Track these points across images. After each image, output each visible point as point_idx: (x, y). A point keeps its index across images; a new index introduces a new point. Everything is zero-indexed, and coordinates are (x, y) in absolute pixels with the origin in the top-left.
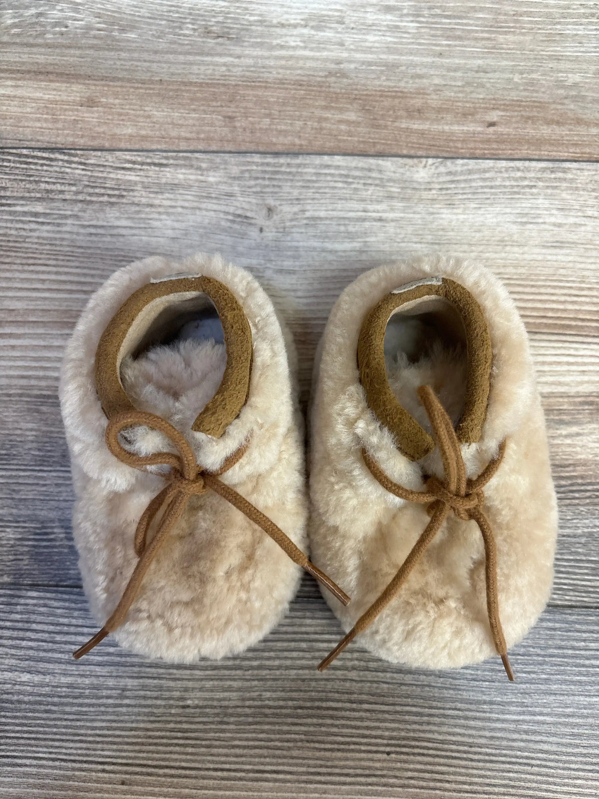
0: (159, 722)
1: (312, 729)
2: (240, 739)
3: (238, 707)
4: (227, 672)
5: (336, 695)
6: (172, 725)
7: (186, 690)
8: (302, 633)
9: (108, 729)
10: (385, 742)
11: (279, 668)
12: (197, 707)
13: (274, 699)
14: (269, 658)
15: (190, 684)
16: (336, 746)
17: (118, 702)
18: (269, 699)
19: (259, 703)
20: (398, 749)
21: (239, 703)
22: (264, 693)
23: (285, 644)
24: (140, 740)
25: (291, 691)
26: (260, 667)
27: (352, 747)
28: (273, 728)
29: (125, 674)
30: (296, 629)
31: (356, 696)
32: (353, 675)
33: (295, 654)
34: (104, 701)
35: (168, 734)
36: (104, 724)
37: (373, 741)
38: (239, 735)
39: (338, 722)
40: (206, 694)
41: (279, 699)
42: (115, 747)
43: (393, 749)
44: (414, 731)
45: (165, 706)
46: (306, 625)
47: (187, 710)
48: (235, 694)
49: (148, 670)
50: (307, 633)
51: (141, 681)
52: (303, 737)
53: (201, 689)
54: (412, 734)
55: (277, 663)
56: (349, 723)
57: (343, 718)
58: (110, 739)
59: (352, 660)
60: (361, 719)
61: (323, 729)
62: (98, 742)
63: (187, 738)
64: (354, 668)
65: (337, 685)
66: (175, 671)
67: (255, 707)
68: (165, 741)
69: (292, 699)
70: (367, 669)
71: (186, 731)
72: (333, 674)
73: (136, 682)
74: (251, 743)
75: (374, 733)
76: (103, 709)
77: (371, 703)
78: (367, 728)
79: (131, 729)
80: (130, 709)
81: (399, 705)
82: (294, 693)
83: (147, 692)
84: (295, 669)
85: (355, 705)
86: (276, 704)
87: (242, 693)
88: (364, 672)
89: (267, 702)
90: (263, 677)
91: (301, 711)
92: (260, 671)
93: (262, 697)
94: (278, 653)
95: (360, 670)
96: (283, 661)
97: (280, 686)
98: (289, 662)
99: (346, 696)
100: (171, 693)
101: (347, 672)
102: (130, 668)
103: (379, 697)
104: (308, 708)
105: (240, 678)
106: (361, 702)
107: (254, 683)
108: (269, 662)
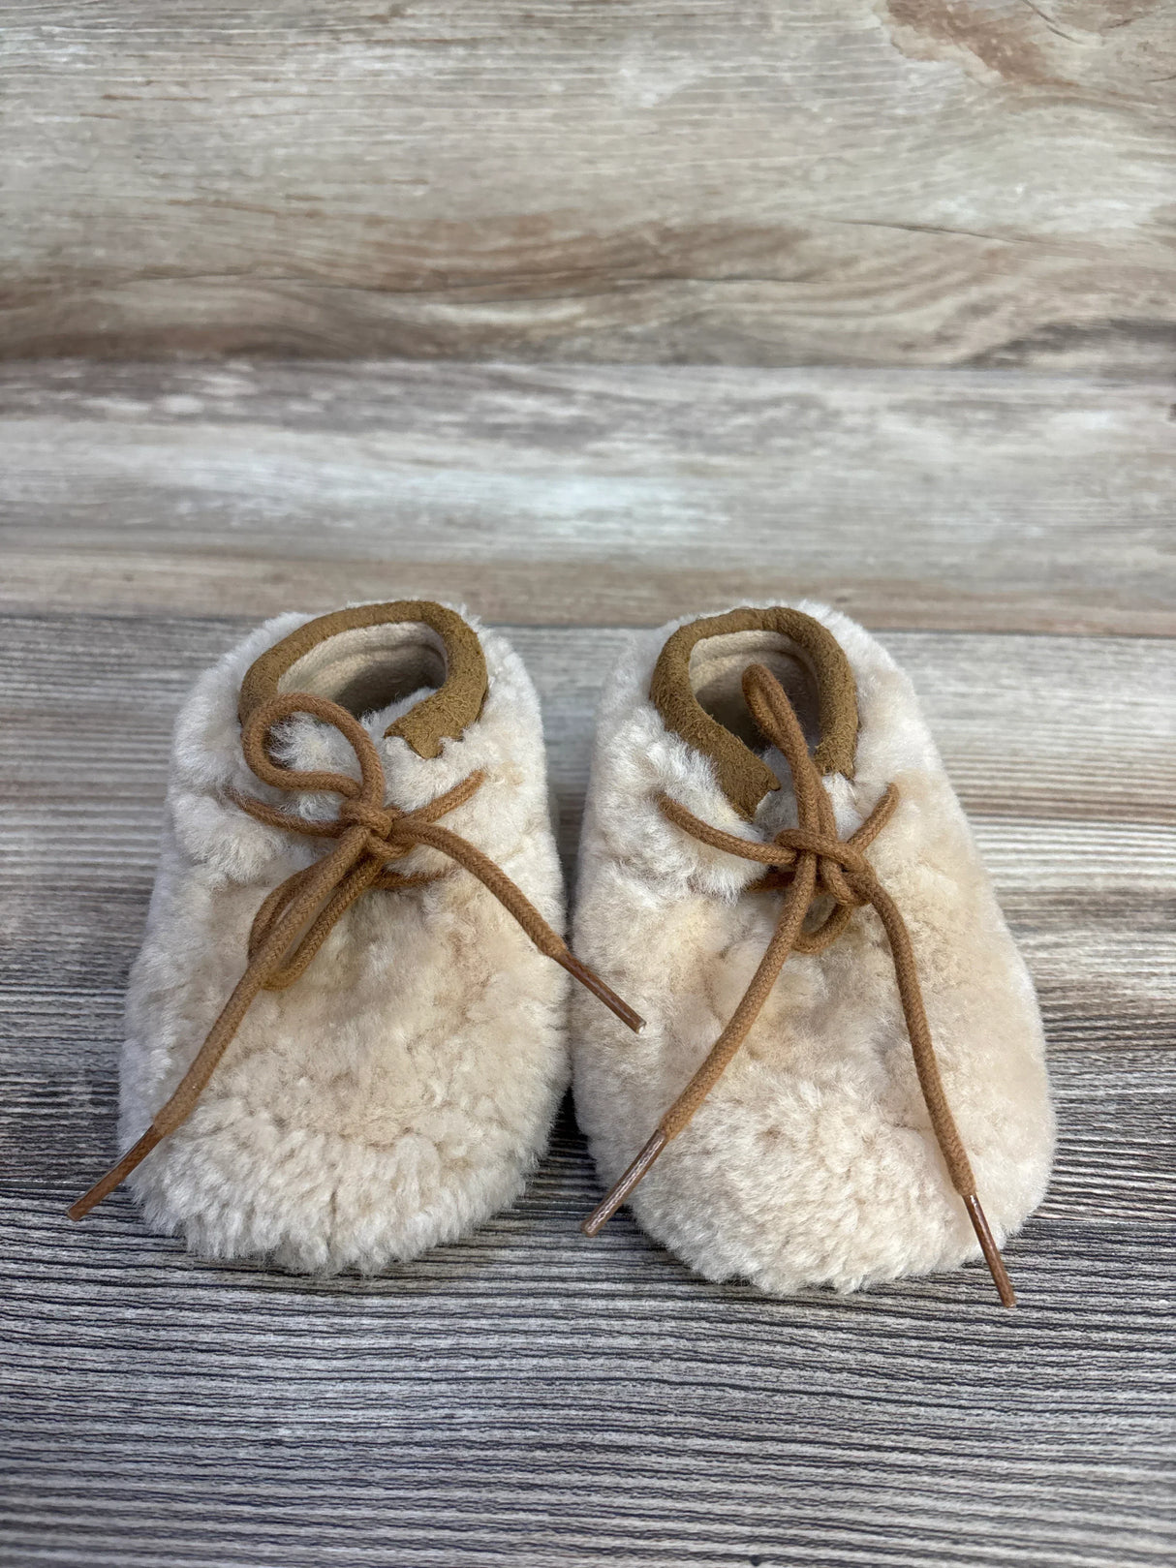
0: (203, 1478)
1: (568, 1498)
2: (392, 1524)
3: (396, 1443)
4: (380, 1363)
5: (626, 1416)
6: (234, 1488)
7: (280, 1403)
8: (551, 1279)
9: (80, 1493)
10: (746, 1530)
11: (497, 1353)
12: (300, 1443)
13: (480, 1425)
14: (476, 1332)
15: (291, 1390)
16: (626, 1542)
17: (120, 1428)
18: (469, 1426)
19: (444, 1435)
20: (778, 1550)
21: (399, 1436)
22: (459, 1412)
23: (514, 1302)
24: (149, 1523)
25: (524, 1406)
26: (453, 1352)
27: (666, 1544)
28: (475, 1496)
29: (147, 1368)
30: (538, 1270)
31: (671, 1418)
32: (664, 1368)
33: (533, 1323)
34: (87, 1426)
35: (221, 1508)
36: (74, 1483)
37: (716, 1528)
38: (391, 1514)
39: (630, 1482)
40: (326, 1412)
41: (492, 1426)
42: (84, 1540)
43: (766, 1549)
44: (814, 1502)
45: (224, 1441)
47: (276, 1451)
48: (391, 1413)
49: (201, 1357)
50: (563, 1280)
51: (181, 1382)
52: (545, 1518)
53: (316, 1403)
54: (809, 1512)
55: (494, 1341)
56: (657, 1483)
57: (641, 1471)
58: (78, 1520)
59: (660, 1335)
60: (685, 1474)
61: (595, 1498)
62: (47, 1528)
63: (264, 1520)
64: (665, 1354)
65: (627, 1392)
66: (261, 1361)
67: (434, 1444)
68: (209, 1526)
69: (524, 1426)
70: (695, 1356)
71: (266, 1501)
72: (618, 1368)
73: (167, 1385)
74: (419, 1534)
75: (718, 1508)
76: (79, 1445)
77: (708, 1436)
78: (702, 1496)
79: (136, 1496)
80: (141, 1447)
81: (773, 1439)
82: (529, 1412)
83: (190, 1408)
84: (533, 1356)
85: (670, 1440)
86: (486, 1436)
87: (407, 1412)
88: (688, 1364)
89: (465, 1433)
90: (460, 1375)
91: (544, 1454)
92: (454, 1361)
93: (454, 1421)
94: (496, 1322)
95: (680, 1359)
96: (508, 1340)
97: (498, 1394)
98: (519, 1341)
99: (650, 1418)
100: (245, 1411)
101: (649, 1363)
102: (163, 1354)
103: (726, 1422)
104: (560, 1447)
105: (407, 1375)
106: (685, 1433)
107: (437, 1388)
108: (476, 1341)
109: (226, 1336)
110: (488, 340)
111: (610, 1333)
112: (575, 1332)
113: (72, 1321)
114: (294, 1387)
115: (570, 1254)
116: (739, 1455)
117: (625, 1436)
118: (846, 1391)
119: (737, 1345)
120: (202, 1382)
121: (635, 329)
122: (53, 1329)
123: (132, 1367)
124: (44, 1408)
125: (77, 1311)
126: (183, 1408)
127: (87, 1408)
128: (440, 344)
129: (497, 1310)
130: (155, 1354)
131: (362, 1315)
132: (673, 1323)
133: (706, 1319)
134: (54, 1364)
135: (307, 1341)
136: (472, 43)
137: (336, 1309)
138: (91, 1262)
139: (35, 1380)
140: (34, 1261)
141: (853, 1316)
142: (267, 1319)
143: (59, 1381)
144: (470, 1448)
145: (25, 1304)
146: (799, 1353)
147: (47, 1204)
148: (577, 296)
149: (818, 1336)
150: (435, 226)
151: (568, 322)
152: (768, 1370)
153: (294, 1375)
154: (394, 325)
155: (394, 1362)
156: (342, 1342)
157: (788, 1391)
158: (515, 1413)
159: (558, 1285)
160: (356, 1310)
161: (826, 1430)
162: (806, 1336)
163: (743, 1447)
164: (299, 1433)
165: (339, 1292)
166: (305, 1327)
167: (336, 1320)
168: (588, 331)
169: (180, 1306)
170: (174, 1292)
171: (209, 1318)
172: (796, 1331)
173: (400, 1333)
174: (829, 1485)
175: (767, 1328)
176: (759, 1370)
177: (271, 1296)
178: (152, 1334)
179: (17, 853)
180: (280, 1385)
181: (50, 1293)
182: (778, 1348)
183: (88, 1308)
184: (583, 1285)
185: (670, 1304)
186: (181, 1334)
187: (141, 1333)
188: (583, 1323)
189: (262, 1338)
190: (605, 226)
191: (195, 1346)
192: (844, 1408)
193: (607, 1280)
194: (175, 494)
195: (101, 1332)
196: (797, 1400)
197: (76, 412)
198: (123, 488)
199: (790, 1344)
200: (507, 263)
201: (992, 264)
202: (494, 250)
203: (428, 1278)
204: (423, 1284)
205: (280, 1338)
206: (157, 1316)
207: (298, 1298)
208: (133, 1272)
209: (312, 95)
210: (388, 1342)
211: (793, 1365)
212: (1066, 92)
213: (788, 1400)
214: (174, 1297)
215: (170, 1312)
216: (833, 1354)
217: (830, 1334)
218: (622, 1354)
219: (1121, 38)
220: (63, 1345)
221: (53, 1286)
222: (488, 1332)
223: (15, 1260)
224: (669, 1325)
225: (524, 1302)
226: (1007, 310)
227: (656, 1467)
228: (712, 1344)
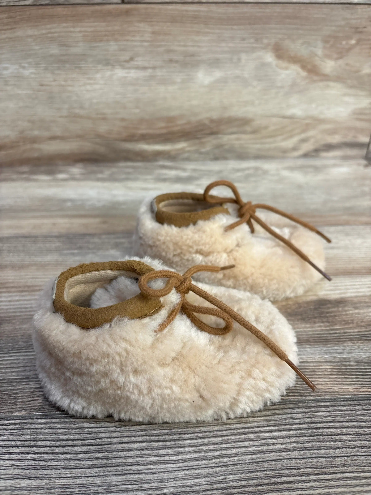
3: (208, 490)
4: (195, 463)
5: (287, 471)
7: (162, 481)
8: (249, 428)
11: (236, 455)
13: (236, 480)
14: (227, 449)
15: (165, 476)
18: (232, 481)
19: (225, 485)
21: (208, 487)
22: (228, 477)
23: (238, 437)
25: (250, 472)
26: (220, 456)
29: (110, 473)
31: (302, 470)
32: (295, 454)
33: (246, 443)
40: (180, 482)
41: (241, 480)
46: (250, 422)
48: (203, 480)
49: (129, 468)
50: (252, 428)
51: (124, 477)
53: (175, 479)
55: (234, 451)
59: (291, 443)
64: (294, 449)
65: (285, 463)
66: (152, 467)
67: (221, 489)
69: (252, 479)
70: (305, 449)
72: (280, 456)
73: (119, 479)
77: (317, 474)
81: (339, 473)
82: (253, 474)
83: (129, 486)
84: (249, 455)
85: (304, 477)
86: (239, 484)
87: (209, 479)
88: (304, 451)
89: (232, 484)
90: (225, 464)
91: (262, 487)
92: (221, 459)
93: (227, 480)
94: (233, 444)
95: (300, 450)
96: (238, 450)
97: (240, 469)
98: (243, 450)
99: (295, 471)
100: (150, 485)
101: (290, 453)
102: (115, 468)
103: (321, 469)
104: (267, 484)
105: (206, 466)
106: (308, 474)
107: (218, 469)
108: (228, 452)
109: (137, 459)
110: (158, 155)
111: (274, 444)
112: (261, 445)
113: (79, 459)
114: (166, 474)
115: (253, 419)
116: (329, 480)
117: (288, 478)
118: (359, 454)
119: (318, 443)
120: (132, 476)
121: (203, 150)
122: (72, 463)
123: (105, 474)
124: (74, 492)
125: (80, 456)
126: (126, 486)
127: (90, 490)
128: (143, 157)
129: (232, 440)
130: (112, 468)
131: (185, 447)
132: (294, 439)
133: (305, 436)
134: (75, 476)
135: (167, 458)
136: (154, 68)
137: (175, 446)
138: (82, 438)
139: (69, 482)
140: (61, 440)
141: (354, 430)
142: (151, 452)
143: (78, 481)
144: (235, 489)
145: (60, 455)
146: (340, 444)
147: (62, 420)
148: (185, 141)
149: (344, 438)
150: (142, 121)
151: (183, 149)
152: (331, 450)
153: (165, 470)
154: (128, 151)
155: (200, 462)
156: (180, 457)
157: (339, 457)
158: (248, 475)
159: (251, 430)
160: (182, 445)
161: (356, 468)
162: (340, 438)
163: (330, 477)
164: (172, 490)
165: (175, 440)
166: (165, 453)
167: (176, 450)
168: (189, 151)
169: (118, 451)
170: (115, 446)
171: (130, 454)
172: (336, 437)
173: (200, 451)
174: (362, 486)
175: (327, 437)
176: (328, 451)
177: (151, 444)
178: (110, 461)
179: (31, 307)
180: (161, 474)
181: (69, 451)
182: (332, 443)
183: (84, 455)
184: (260, 429)
185: (291, 432)
186: (120, 460)
187: (106, 461)
188: (263, 441)
189: (151, 459)
190: (193, 119)
191: (127, 464)
192: (360, 460)
193: (268, 426)
194: (65, 201)
195: (91, 463)
196: (343, 459)
197: (28, 180)
198: (48, 199)
199: (336, 441)
200: (164, 131)
201: (307, 128)
202: (160, 127)
203: (205, 432)
204: (204, 434)
205: (157, 458)
206: (110, 455)
207: (161, 444)
208: (98, 440)
209: (105, 84)
210: (197, 455)
211: (338, 448)
212: (326, 78)
213: (340, 459)
214: (115, 448)
215: (115, 453)
216: (351, 443)
217: (348, 436)
218: (280, 451)
219: (341, 62)
220: (77, 469)
221: (69, 448)
222: (231, 448)
223: (54, 440)
224: (293, 439)
225: (241, 436)
226: (312, 140)
227: (302, 487)
228: (309, 444)
